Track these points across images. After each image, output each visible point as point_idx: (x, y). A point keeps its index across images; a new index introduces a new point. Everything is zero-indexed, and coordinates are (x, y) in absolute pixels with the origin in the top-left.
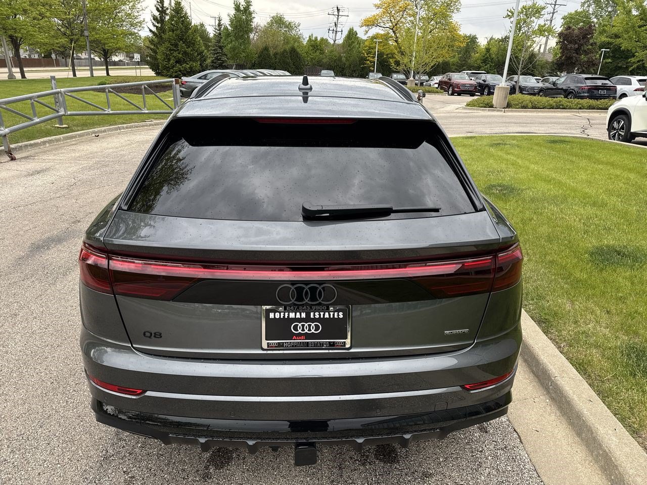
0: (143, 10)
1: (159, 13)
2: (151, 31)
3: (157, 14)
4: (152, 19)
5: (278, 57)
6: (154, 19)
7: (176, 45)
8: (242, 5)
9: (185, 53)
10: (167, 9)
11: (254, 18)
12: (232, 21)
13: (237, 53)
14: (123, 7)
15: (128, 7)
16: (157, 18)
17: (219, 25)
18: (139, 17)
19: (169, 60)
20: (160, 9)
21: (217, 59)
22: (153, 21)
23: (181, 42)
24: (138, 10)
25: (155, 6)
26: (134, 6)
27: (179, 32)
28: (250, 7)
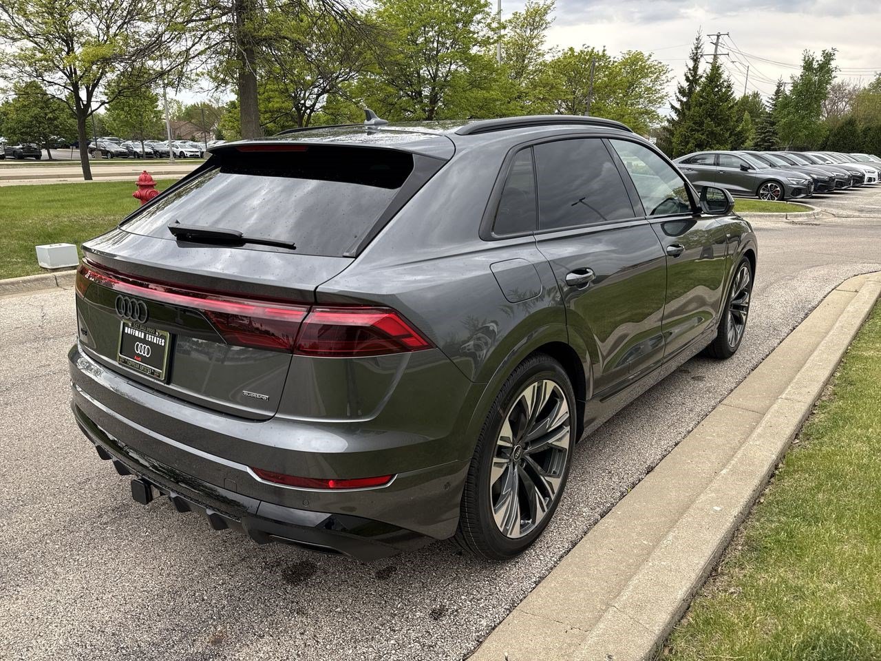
0: (668, 81)
1: (688, 83)
2: (673, 107)
3: (685, 85)
4: (677, 91)
5: (871, 133)
6: (680, 92)
7: (701, 124)
8: (817, 61)
9: (712, 133)
10: (701, 77)
11: (834, 77)
12: (795, 85)
13: (795, 130)
14: (643, 81)
15: (649, 80)
16: (684, 90)
17: (777, 92)
18: (662, 90)
19: (687, 143)
20: (691, 78)
21: (763, 140)
22: (678, 94)
23: (709, 119)
24: (662, 82)
25: (685, 75)
26: (657, 77)
27: (708, 106)
28: (832, 62)
